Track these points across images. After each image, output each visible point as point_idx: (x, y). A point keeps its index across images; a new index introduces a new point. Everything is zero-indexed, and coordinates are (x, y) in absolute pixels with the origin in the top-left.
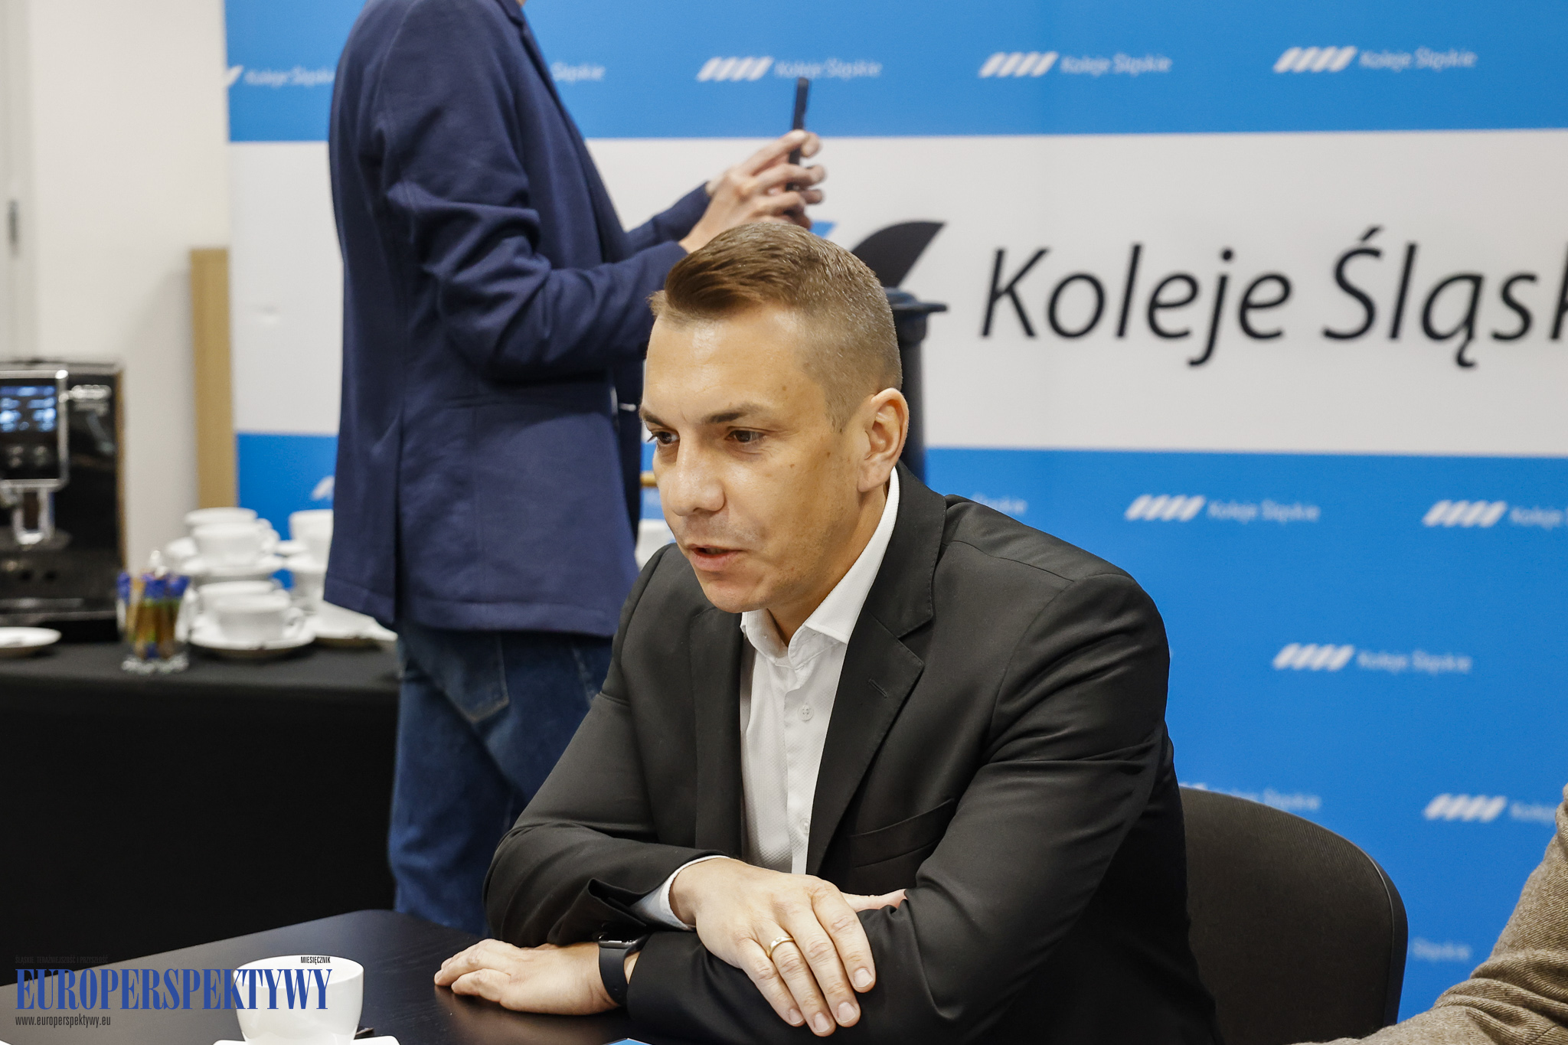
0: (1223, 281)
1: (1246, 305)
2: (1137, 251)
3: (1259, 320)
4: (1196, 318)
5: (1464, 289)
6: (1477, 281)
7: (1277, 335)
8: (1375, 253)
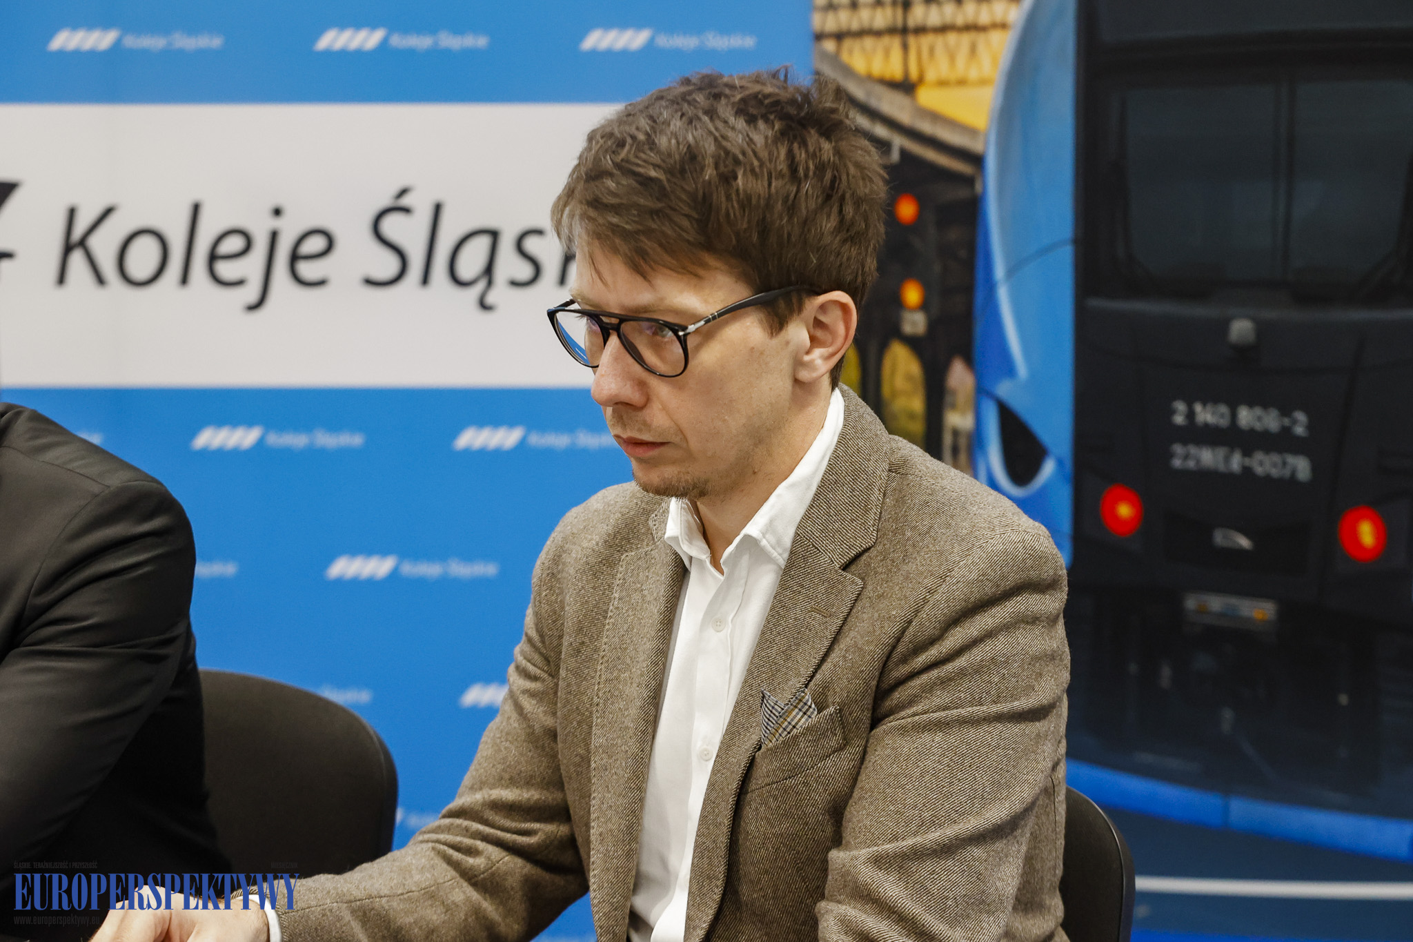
0: (274, 236)
1: (295, 257)
2: (196, 209)
3: (307, 270)
4: (251, 267)
5: (483, 243)
6: (494, 235)
7: (321, 283)
8: (406, 210)
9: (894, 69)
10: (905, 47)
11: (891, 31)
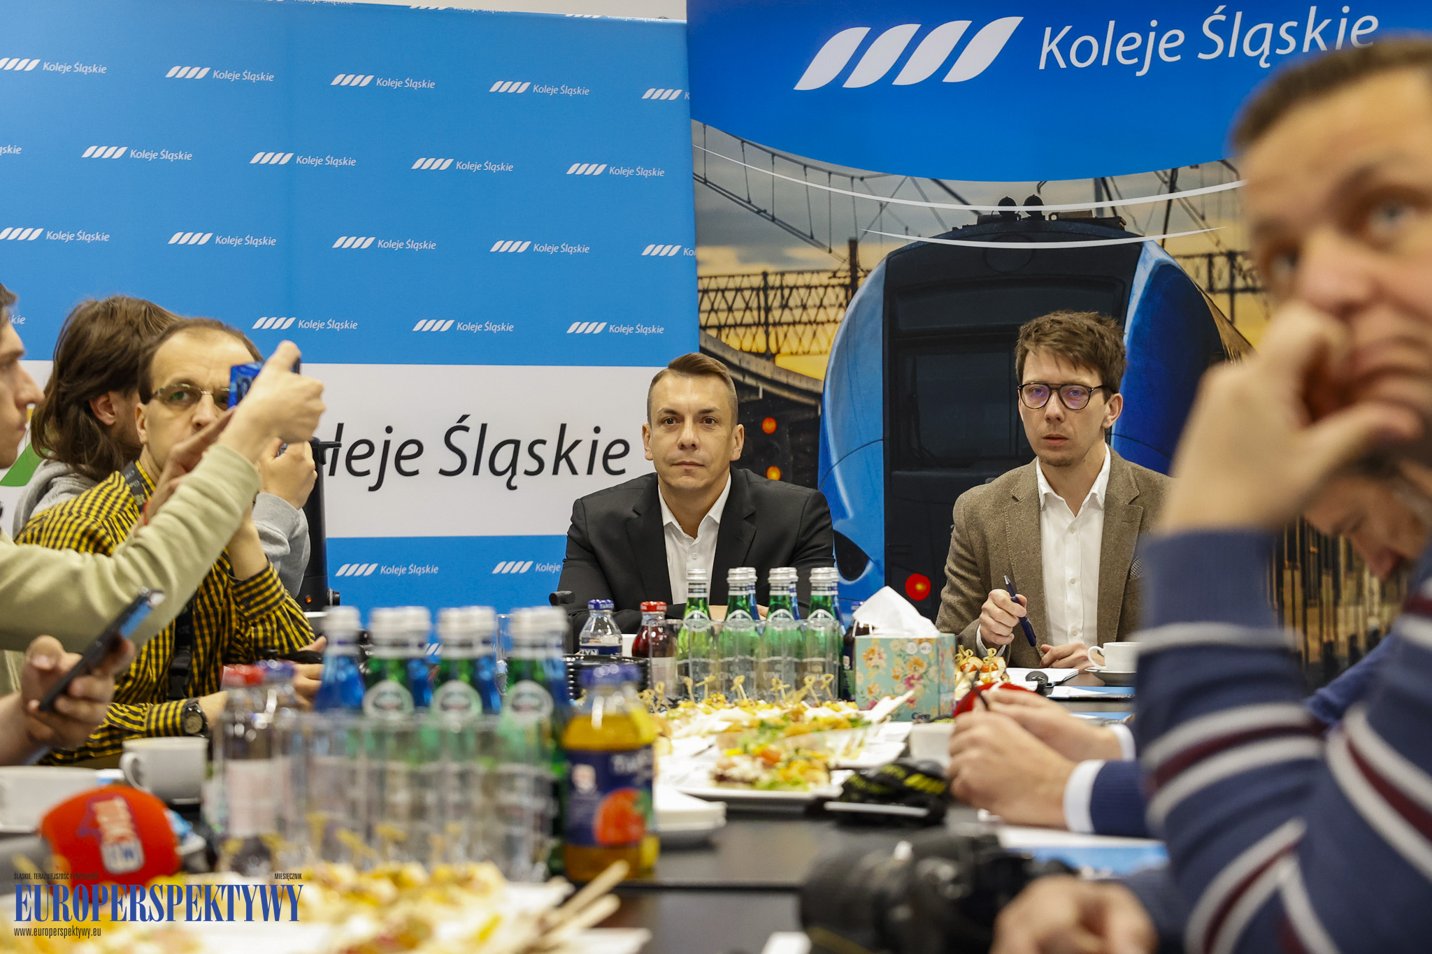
0: (387, 443)
1: (399, 457)
2: (341, 424)
3: (405, 465)
4: (373, 464)
5: (511, 447)
6: (517, 444)
7: (416, 473)
8: (466, 429)
9: (760, 345)
10: (767, 334)
11: (758, 324)
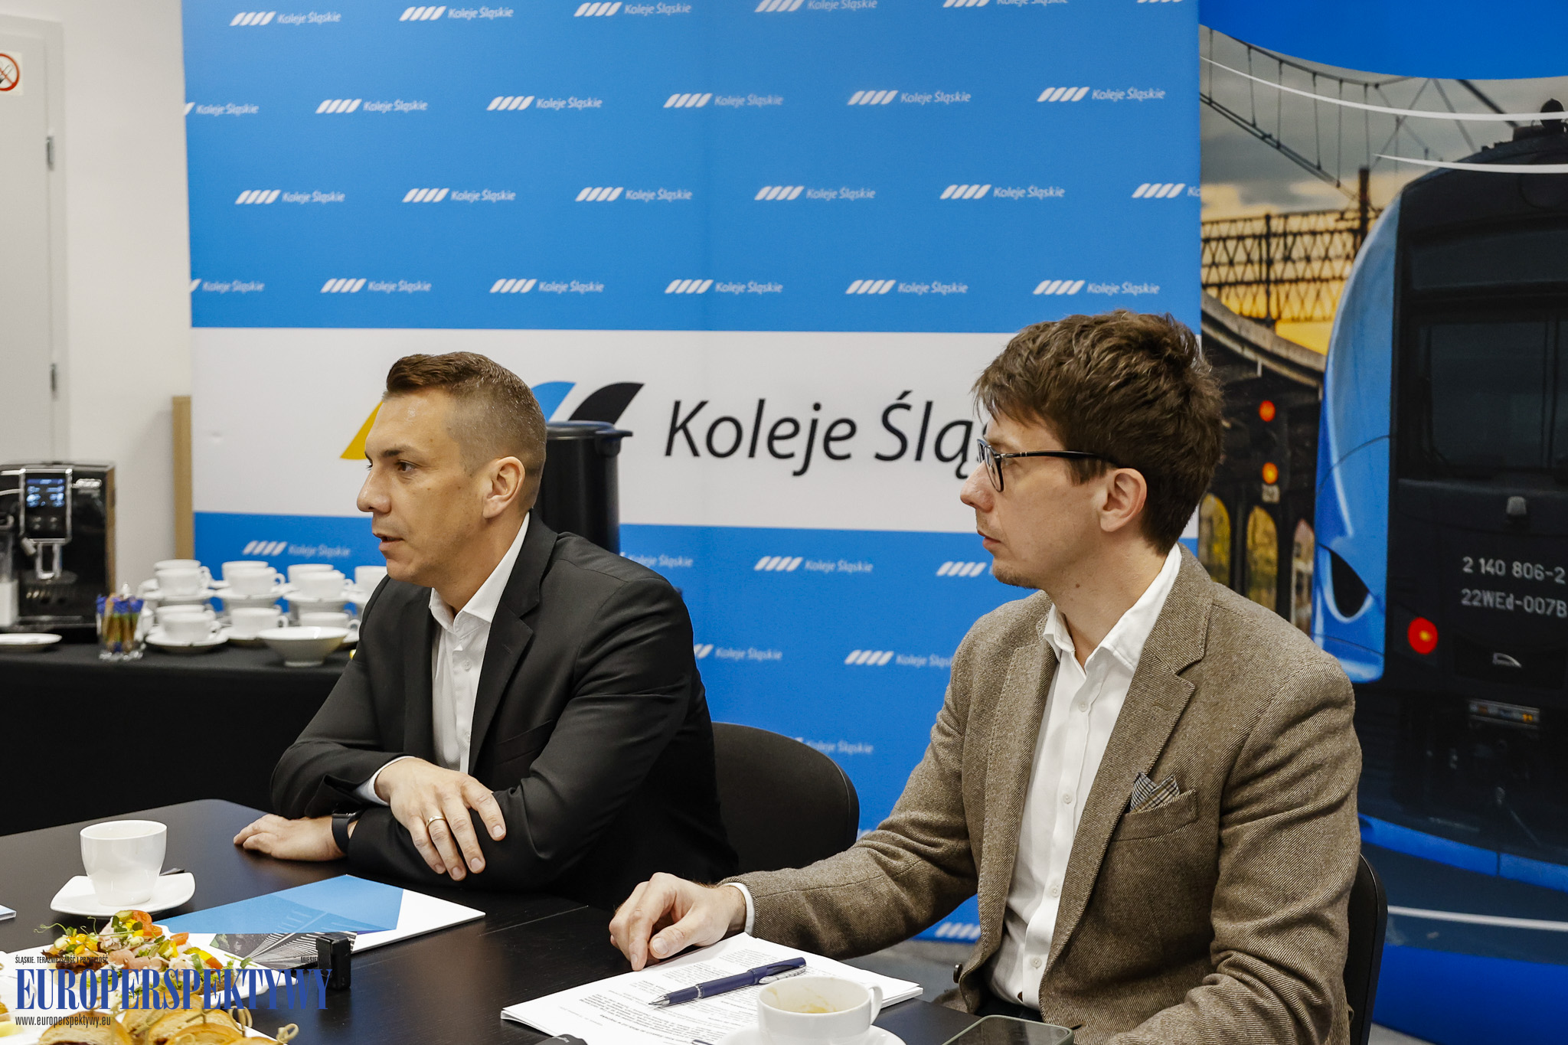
0: (814, 423)
1: (828, 438)
2: (762, 403)
3: (836, 448)
4: (798, 445)
5: (962, 429)
6: (969, 425)
7: (848, 457)
8: (907, 407)
9: (1260, 310)
10: (1268, 294)
11: (1258, 282)
